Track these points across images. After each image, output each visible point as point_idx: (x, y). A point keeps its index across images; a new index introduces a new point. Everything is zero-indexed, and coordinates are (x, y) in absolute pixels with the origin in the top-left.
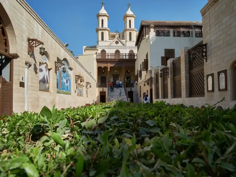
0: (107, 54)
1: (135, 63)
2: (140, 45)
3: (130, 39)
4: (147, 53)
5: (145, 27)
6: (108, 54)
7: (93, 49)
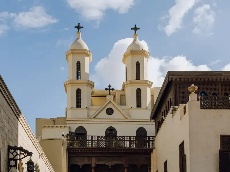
0: (89, 138)
1: (150, 158)
2: (163, 120)
3: (139, 105)
4: (183, 143)
5: (175, 84)
6: (92, 136)
7: (59, 126)
